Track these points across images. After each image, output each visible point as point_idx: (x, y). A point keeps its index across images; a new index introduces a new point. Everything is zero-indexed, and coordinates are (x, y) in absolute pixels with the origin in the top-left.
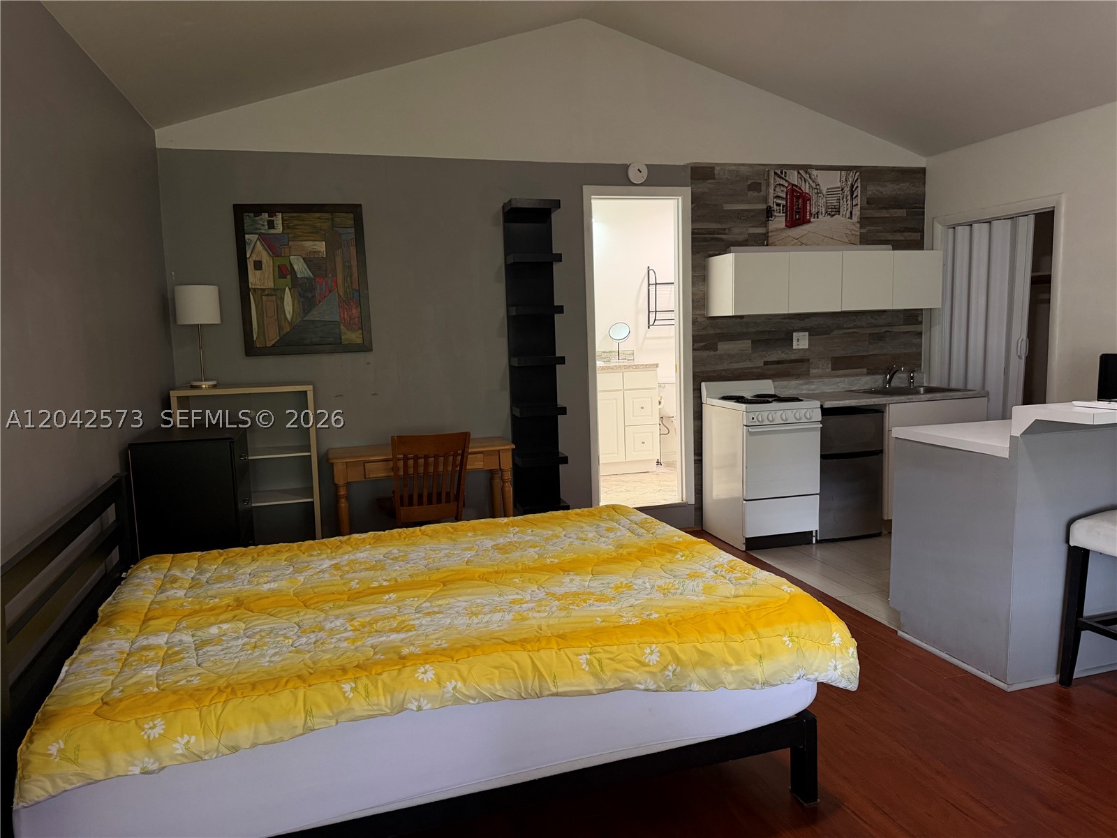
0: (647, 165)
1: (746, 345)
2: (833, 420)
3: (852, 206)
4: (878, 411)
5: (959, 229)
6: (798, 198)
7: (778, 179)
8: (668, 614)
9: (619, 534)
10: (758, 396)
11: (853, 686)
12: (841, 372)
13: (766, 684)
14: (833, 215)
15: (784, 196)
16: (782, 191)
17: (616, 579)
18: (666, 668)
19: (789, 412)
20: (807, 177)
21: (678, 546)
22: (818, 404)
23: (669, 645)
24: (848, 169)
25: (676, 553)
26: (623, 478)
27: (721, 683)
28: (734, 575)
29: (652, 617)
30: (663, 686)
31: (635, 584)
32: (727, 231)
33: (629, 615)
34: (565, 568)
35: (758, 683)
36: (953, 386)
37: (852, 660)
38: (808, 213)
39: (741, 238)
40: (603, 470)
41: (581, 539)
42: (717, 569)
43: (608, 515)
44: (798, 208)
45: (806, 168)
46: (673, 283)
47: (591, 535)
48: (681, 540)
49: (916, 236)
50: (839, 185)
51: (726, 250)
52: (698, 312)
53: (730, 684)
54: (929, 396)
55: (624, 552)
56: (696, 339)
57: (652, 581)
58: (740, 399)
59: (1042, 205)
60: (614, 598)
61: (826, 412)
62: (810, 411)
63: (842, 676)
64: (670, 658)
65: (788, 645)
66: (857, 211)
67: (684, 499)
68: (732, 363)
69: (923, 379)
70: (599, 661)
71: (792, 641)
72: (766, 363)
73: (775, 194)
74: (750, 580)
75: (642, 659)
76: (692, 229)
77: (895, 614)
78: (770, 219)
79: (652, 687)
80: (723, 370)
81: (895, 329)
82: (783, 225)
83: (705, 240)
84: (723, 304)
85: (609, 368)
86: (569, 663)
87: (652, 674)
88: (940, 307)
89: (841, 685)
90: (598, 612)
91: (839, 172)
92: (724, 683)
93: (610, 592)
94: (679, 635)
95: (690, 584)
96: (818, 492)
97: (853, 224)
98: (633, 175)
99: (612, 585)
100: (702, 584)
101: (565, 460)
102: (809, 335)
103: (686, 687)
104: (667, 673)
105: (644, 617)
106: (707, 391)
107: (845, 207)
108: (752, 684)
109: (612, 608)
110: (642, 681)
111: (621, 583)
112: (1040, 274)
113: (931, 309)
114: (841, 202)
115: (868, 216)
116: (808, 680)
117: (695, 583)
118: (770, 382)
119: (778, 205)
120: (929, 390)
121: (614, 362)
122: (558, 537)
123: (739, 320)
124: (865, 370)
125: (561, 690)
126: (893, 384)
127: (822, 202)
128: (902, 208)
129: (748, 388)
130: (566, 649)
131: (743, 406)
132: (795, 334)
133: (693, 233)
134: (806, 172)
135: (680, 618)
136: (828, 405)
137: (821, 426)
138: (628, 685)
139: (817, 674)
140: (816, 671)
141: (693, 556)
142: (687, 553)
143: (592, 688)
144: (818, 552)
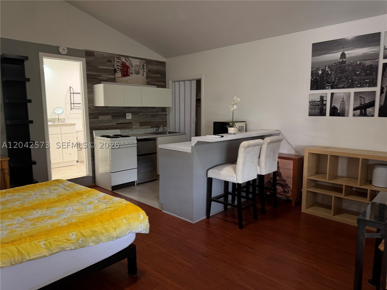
0: (67, 48)
1: (110, 117)
2: (140, 143)
3: (144, 72)
4: (155, 140)
5: (176, 82)
6: (125, 67)
7: (118, 59)
8: (80, 219)
9: (59, 191)
10: (115, 135)
11: (147, 232)
12: (143, 127)
13: (118, 237)
14: (137, 74)
15: (120, 65)
16: (120, 64)
17: (57, 209)
18: (78, 240)
19: (126, 141)
20: (128, 60)
21: (84, 193)
22: (135, 138)
23: (80, 231)
24: (142, 59)
25: (83, 195)
26: (62, 168)
27: (101, 241)
28: (105, 201)
29: (73, 221)
30: (78, 247)
31: (66, 210)
32: (100, 76)
33: (63, 222)
34: (34, 208)
35: (114, 238)
36: (176, 131)
37: (147, 223)
38: (129, 72)
39: (105, 79)
40: (52, 166)
41: (42, 195)
42: (99, 199)
43: (54, 184)
44: (125, 70)
45: (128, 57)
46: (80, 93)
47: (46, 193)
48: (85, 190)
49: (163, 84)
50: (139, 64)
51: (100, 83)
52: (91, 105)
53: (104, 240)
54: (169, 134)
55: (61, 198)
56: (90, 114)
57: (73, 208)
58: (108, 137)
59: (198, 77)
60: (56, 217)
61: (138, 140)
62: (133, 140)
63: (144, 229)
64: (80, 235)
65: (125, 222)
66: (145, 73)
67: (88, 175)
68: (104, 123)
69: (168, 129)
70: (50, 243)
71: (126, 221)
72: (117, 124)
73: (117, 65)
74: (111, 202)
75: (68, 238)
76: (87, 74)
77: (161, 205)
78: (116, 73)
79: (73, 248)
80: (101, 126)
81: (159, 113)
82: (120, 76)
83: (92, 78)
84: (100, 102)
85: (54, 125)
86: (36, 247)
87: (73, 243)
88: (171, 107)
89: (143, 233)
90: (49, 223)
91: (138, 60)
92: (102, 240)
93: (55, 215)
94: (84, 226)
95: (88, 207)
96: (137, 167)
97: (144, 78)
98: (61, 50)
99: (56, 212)
100: (93, 206)
101: (35, 163)
102: (132, 114)
103: (87, 245)
104: (79, 241)
105: (69, 222)
106: (95, 134)
107: (141, 72)
108: (112, 238)
109: (55, 221)
110: (69, 247)
111: (60, 210)
112: (198, 98)
113: (169, 107)
114: (140, 70)
115: (149, 76)
116: (132, 233)
117: (90, 206)
118: (119, 130)
119: (118, 68)
120: (170, 133)
121: (57, 123)
122: (30, 195)
123: (106, 108)
124: (150, 126)
125: (32, 258)
126: (159, 131)
127: (133, 69)
128: (159, 74)
129: (111, 132)
130: (34, 241)
131: (109, 139)
132: (127, 114)
133: (87, 75)
134: (128, 58)
135: (84, 220)
136: (139, 138)
137: (137, 145)
138: (63, 250)
139: (135, 230)
140: (135, 229)
141: (90, 196)
142: (87, 195)
143: (46, 254)
144: (137, 188)
